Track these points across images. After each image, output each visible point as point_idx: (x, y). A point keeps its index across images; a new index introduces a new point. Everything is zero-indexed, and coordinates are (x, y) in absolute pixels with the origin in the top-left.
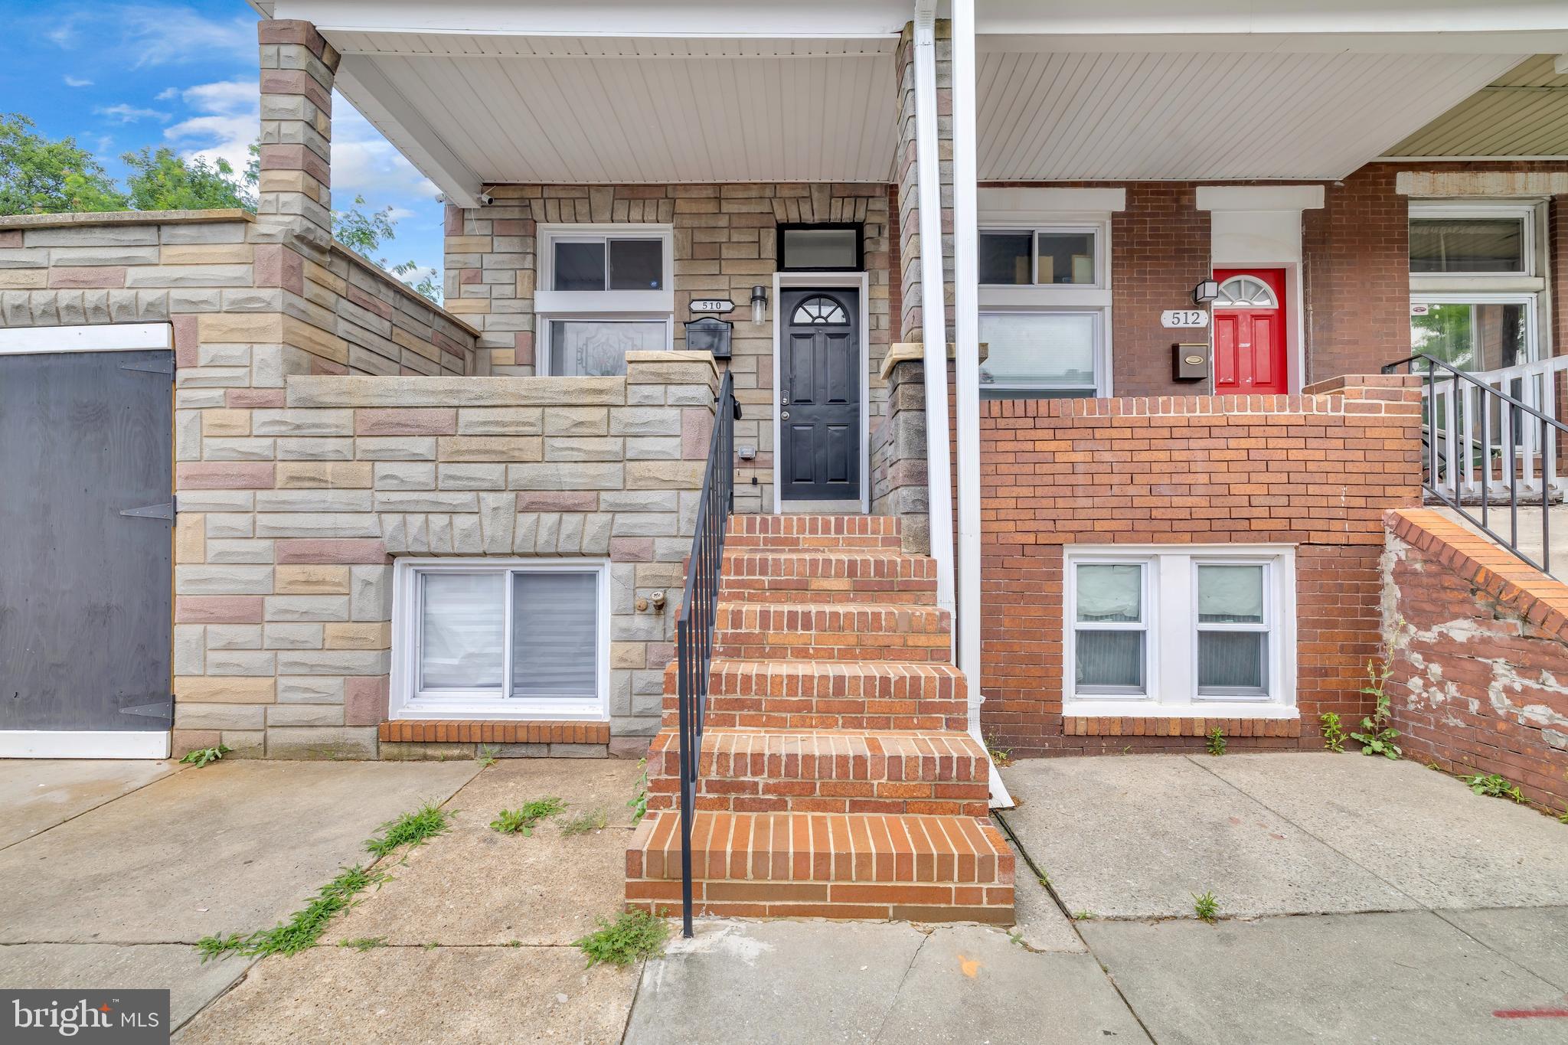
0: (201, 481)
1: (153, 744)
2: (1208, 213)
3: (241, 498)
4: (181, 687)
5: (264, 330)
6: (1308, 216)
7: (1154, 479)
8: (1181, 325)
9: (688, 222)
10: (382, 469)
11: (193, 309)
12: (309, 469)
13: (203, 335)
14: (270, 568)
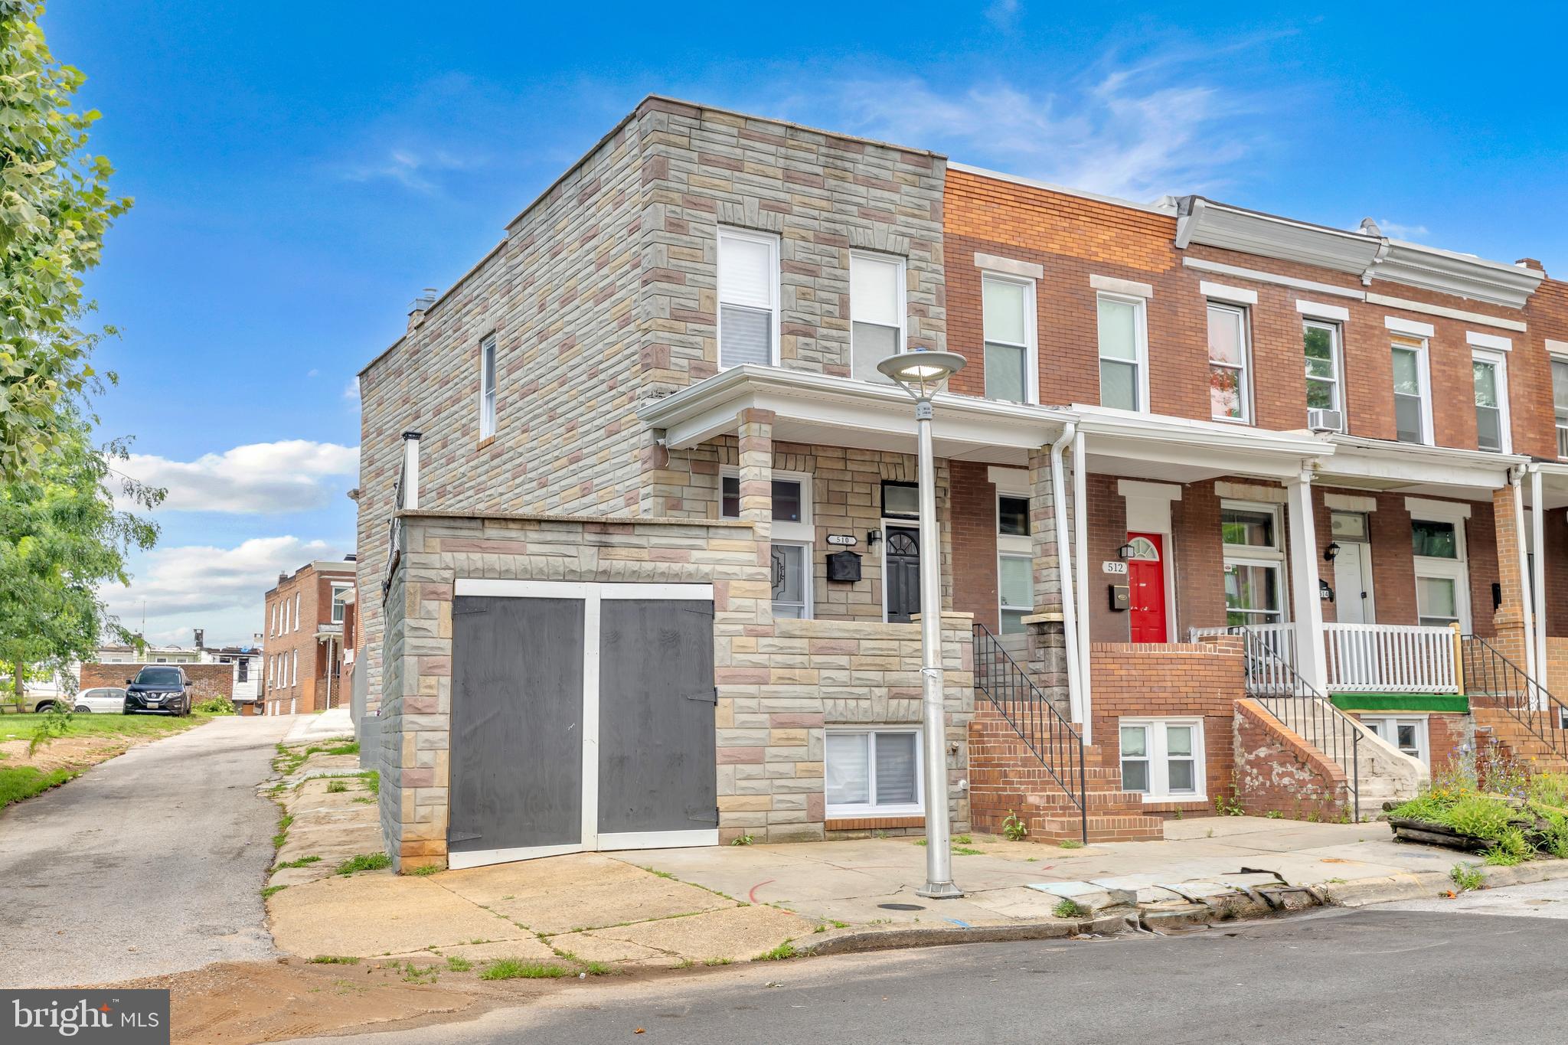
0: (729, 680)
1: (711, 836)
2: (1124, 498)
3: (752, 689)
4: (721, 802)
5: (763, 591)
6: (1174, 504)
7: (1152, 684)
8: (1113, 572)
9: (825, 475)
10: (825, 673)
11: (728, 577)
12: (786, 673)
13: (732, 592)
14: (767, 731)
